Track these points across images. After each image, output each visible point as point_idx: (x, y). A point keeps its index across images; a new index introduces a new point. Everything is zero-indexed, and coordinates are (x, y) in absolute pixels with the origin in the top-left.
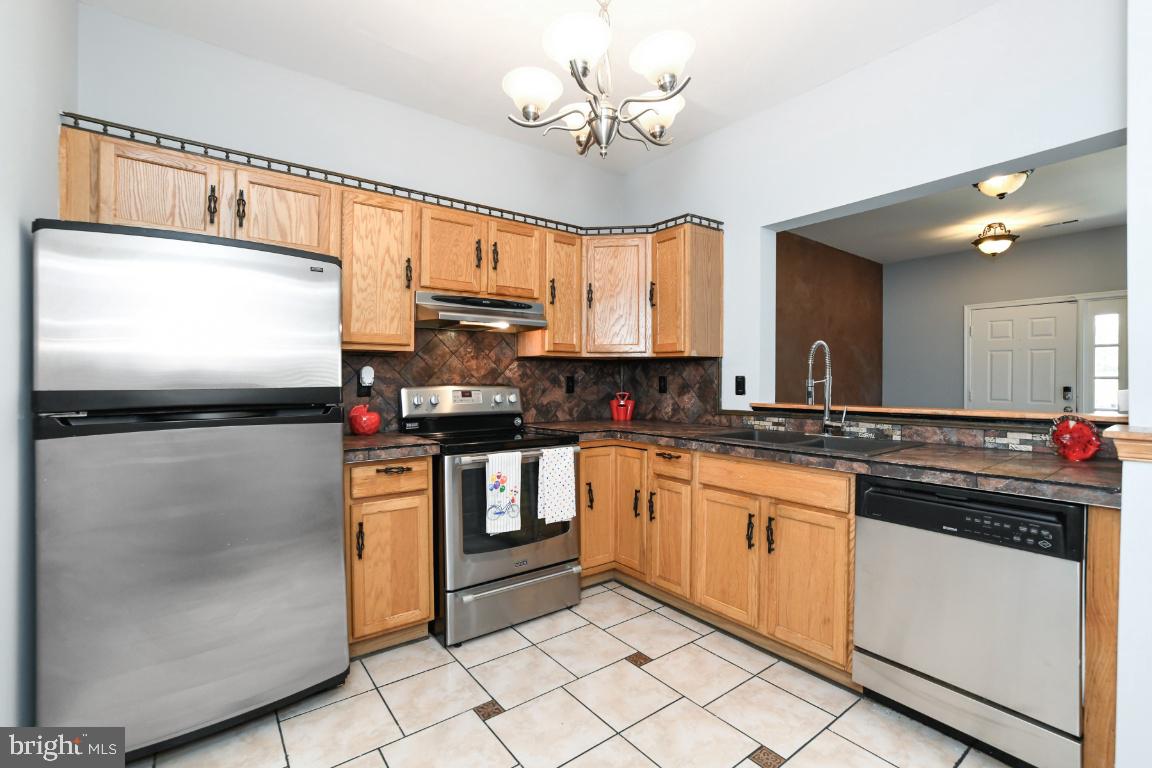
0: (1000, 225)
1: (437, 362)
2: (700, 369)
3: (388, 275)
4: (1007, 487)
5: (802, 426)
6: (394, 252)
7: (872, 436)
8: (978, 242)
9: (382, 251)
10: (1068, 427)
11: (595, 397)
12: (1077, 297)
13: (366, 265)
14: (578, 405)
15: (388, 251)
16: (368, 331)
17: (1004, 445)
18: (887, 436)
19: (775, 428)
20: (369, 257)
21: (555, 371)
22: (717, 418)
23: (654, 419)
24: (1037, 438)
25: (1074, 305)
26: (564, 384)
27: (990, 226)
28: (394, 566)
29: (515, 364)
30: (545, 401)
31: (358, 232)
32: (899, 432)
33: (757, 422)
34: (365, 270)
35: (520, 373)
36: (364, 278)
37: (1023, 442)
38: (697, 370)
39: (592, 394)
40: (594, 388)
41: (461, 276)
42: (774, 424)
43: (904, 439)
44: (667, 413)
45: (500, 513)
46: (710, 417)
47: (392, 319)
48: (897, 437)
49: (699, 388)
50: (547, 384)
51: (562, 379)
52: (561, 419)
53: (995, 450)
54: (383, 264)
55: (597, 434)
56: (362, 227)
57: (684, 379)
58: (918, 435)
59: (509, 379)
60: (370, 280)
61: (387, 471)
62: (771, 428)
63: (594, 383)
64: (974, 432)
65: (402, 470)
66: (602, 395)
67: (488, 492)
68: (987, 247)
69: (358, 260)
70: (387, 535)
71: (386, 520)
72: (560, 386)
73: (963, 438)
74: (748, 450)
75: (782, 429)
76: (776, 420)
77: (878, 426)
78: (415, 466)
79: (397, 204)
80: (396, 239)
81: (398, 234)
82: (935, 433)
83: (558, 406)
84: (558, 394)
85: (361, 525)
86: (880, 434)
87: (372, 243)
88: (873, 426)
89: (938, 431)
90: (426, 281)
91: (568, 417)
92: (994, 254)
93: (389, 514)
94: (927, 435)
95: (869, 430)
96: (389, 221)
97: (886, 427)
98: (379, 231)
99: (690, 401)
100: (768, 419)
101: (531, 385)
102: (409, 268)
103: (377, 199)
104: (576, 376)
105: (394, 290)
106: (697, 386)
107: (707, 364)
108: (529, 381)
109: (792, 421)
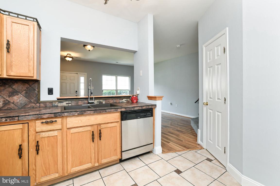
0: (70, 54)
2: (26, 85)
4: (146, 107)
5: (77, 103)
7: (98, 103)
8: (65, 57)
10: (134, 97)
12: (78, 73)
17: (123, 101)
18: (102, 103)
19: (67, 105)
22: (38, 104)
24: (127, 99)
25: (77, 75)
27: (68, 54)
32: (104, 102)
33: (59, 104)
37: (125, 101)
42: (67, 104)
43: (105, 103)
46: (33, 105)
48: (104, 103)
53: (121, 102)
57: (14, 89)
58: (108, 101)
62: (66, 105)
64: (118, 100)
68: (68, 59)
73: (117, 101)
74: (91, 111)
75: (70, 105)
76: (68, 102)
77: (100, 101)
82: (112, 101)
86: (100, 102)
88: (98, 101)
89: (112, 100)
92: (69, 61)
94: (110, 101)
95: (97, 102)
97: (101, 101)
99: (19, 99)
100: (64, 102)
106: (24, 92)
109: (74, 102)
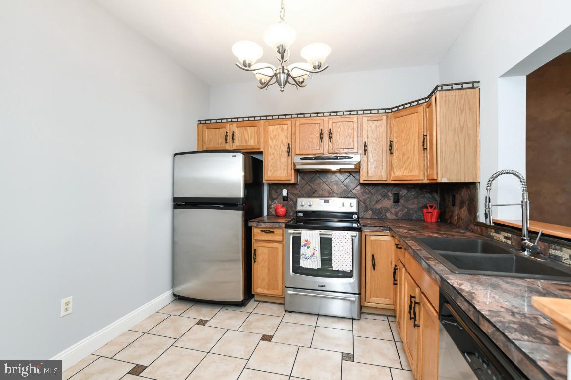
1: (316, 187)
2: (469, 190)
3: (282, 151)
6: (284, 142)
9: (280, 142)
11: (416, 206)
13: (274, 149)
14: (402, 210)
15: (282, 142)
16: (275, 175)
20: (275, 146)
21: (385, 191)
22: (476, 227)
23: (450, 223)
26: (392, 198)
28: (269, 269)
29: (359, 187)
30: (378, 207)
31: (270, 136)
33: (495, 234)
34: (273, 151)
35: (362, 191)
36: (273, 154)
38: (467, 191)
39: (413, 205)
40: (416, 201)
41: (314, 147)
42: (506, 238)
44: (455, 220)
45: (306, 258)
46: (473, 226)
47: (284, 169)
49: (468, 204)
50: (379, 197)
51: (390, 195)
52: (389, 217)
54: (280, 147)
55: (377, 228)
56: (272, 134)
57: (462, 197)
59: (355, 195)
60: (275, 155)
61: (265, 231)
62: (504, 240)
63: (415, 198)
65: (270, 232)
66: (421, 205)
67: (302, 248)
69: (271, 147)
70: (266, 256)
71: (266, 251)
72: (389, 199)
75: (509, 242)
76: (506, 234)
78: (276, 231)
79: (285, 122)
80: (285, 136)
81: (286, 134)
83: (387, 210)
84: (388, 203)
85: (255, 250)
87: (276, 140)
90: (298, 152)
91: (394, 217)
93: (267, 249)
96: (282, 129)
98: (279, 134)
99: (464, 212)
100: (501, 232)
101: (368, 198)
102: (289, 148)
103: (278, 122)
104: (401, 193)
105: (285, 158)
107: (472, 186)
108: (367, 196)
109: (515, 237)
